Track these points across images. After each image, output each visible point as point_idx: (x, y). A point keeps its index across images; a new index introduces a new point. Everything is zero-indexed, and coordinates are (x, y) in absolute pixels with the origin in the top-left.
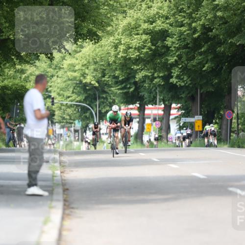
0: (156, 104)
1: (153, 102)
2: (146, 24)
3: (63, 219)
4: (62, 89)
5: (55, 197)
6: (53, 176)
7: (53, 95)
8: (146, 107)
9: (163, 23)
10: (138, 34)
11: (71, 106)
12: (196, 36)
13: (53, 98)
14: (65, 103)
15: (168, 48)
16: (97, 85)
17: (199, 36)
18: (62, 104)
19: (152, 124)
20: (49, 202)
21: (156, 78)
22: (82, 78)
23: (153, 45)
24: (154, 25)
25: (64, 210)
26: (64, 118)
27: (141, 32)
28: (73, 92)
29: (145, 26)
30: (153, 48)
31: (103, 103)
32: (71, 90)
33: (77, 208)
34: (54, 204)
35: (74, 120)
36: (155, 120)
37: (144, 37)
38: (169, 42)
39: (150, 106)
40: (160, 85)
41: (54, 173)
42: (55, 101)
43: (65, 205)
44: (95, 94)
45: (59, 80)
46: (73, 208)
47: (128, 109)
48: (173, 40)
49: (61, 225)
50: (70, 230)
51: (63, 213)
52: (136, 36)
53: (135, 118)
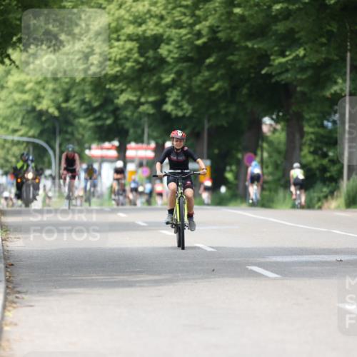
0: (142, 142)
1: (139, 140)
2: (132, 27)
3: (4, 307)
4: (5, 118)
8: (128, 145)
9: (157, 25)
11: (19, 143)
12: (200, 42)
14: (10, 138)
16: (56, 113)
17: (205, 43)
18: (5, 141)
19: (136, 172)
21: (143, 104)
22: (35, 104)
23: (141, 55)
24: (144, 27)
25: (6, 294)
26: (7, 161)
27: (124, 37)
28: (22, 123)
29: (130, 29)
30: (142, 60)
31: (67, 139)
32: (19, 120)
33: (25, 293)
36: (141, 165)
37: (129, 45)
43: (7, 287)
44: (54, 127)
46: (19, 292)
47: (102, 149)
48: (171, 48)
49: (2, 317)
50: (15, 325)
51: (6, 299)
52: (116, 44)
53: (112, 162)
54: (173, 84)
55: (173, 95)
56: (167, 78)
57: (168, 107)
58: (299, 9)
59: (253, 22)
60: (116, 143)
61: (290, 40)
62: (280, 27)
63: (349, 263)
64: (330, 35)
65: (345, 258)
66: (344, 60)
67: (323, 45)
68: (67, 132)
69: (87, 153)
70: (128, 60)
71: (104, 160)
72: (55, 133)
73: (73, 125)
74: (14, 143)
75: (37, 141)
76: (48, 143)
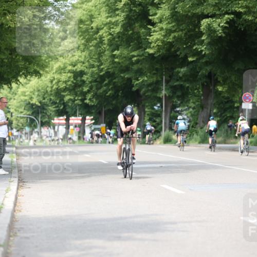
1: (75, 115)
2: (71, 67)
3: (18, 189)
4: (18, 107)
5: (13, 175)
6: (12, 162)
7: (12, 110)
8: (70, 118)
9: (82, 66)
10: (65, 73)
11: (23, 117)
12: (102, 74)
13: (12, 113)
14: (19, 115)
15: (84, 82)
16: (39, 105)
17: (104, 74)
18: (18, 117)
19: (74, 129)
20: (9, 178)
21: (76, 100)
22: (30, 101)
23: (74, 79)
24: (76, 67)
25: (19, 183)
26: (18, 125)
27: (67, 71)
28: (24, 109)
29: (70, 68)
30: (75, 81)
31: (44, 116)
32: (23, 107)
33: (27, 182)
34: (12, 179)
35: (25, 126)
36: (76, 126)
37: (69, 75)
38: (85, 78)
39: (73, 118)
40: (79, 105)
41: (12, 160)
42: (13, 114)
43: (19, 180)
44: (38, 111)
45: (15, 101)
46: (24, 182)
47: (59, 120)
48: (88, 76)
49: (17, 193)
50: (23, 196)
51: (18, 185)
52: (64, 74)
53: (63, 125)
54: (89, 91)
55: (89, 96)
56: (85, 89)
57: (87, 101)
58: (143, 59)
59: (124, 65)
60: (65, 117)
61: (140, 72)
62: (135, 67)
63: (165, 167)
64: (157, 69)
65: (163, 165)
66: (162, 79)
67: (154, 74)
68: (43, 113)
69: (52, 121)
70: (69, 81)
71: (59, 124)
72: (38, 113)
73: (46, 109)
74: (21, 118)
75: (31, 117)
76: (35, 117)
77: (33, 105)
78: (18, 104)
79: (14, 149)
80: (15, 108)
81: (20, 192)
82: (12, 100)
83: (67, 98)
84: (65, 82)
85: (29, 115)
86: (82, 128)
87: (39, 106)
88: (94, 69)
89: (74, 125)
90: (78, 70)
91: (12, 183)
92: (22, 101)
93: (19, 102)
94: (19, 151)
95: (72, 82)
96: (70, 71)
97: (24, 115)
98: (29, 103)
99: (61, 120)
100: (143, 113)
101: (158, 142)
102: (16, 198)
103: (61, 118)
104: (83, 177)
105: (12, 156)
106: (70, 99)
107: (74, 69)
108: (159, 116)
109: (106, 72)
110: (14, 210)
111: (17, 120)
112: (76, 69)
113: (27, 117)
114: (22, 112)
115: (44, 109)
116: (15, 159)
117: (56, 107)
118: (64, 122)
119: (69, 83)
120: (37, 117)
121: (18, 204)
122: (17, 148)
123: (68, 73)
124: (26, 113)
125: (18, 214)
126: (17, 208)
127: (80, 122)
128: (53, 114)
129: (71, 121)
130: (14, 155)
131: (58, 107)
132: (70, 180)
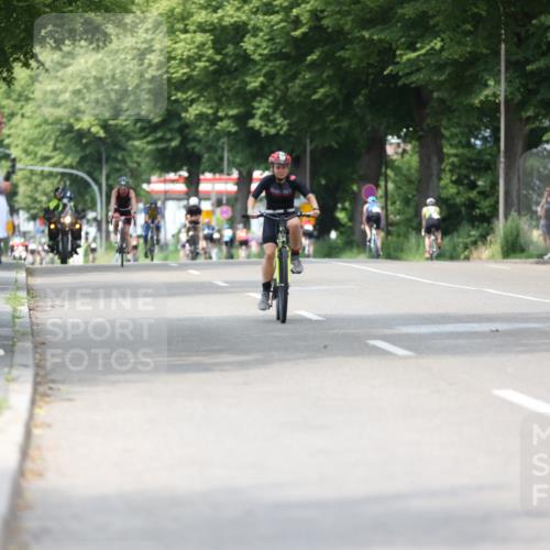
0: (221, 172)
1: (216, 168)
2: (204, 13)
3: (33, 403)
4: (31, 142)
5: (18, 359)
6: (14, 317)
7: (15, 152)
8: (202, 177)
9: (238, 9)
10: (185, 31)
11: (51, 175)
12: (297, 33)
13: (14, 160)
14: (38, 168)
15: (246, 59)
16: (102, 134)
17: (304, 34)
18: (32, 172)
19: (213, 212)
20: (6, 370)
21: (221, 119)
22: (72, 120)
23: (218, 52)
24: (220, 13)
25: (36, 384)
26: (35, 200)
27: (192, 28)
28: (55, 149)
29: (202, 16)
30: (218, 58)
31: (118, 170)
32: (51, 143)
33: (62, 382)
34: (15, 372)
36: (219, 203)
37: (200, 37)
38: (248, 44)
39: (208, 175)
40: (229, 134)
41: (15, 310)
42: (19, 165)
43: (37, 375)
44: (100, 154)
45: (26, 123)
46: (53, 381)
47: (165, 181)
48: (257, 40)
49: (31, 416)
50: (49, 426)
51: (35, 392)
52: (182, 36)
53: (179, 199)
54: (262, 91)
55: (262, 106)
56: (254, 83)
57: (256, 123)
60: (185, 174)
61: (421, 27)
62: (408, 11)
64: (477, 19)
65: (502, 327)
66: (497, 53)
67: (467, 33)
68: (115, 160)
69: (145, 186)
70: (199, 58)
71: (168, 196)
72: (99, 161)
73: (124, 149)
74: (45, 176)
75: (74, 172)
76: (90, 174)
77: (81, 134)
78: (35, 133)
79: (22, 275)
80: (25, 144)
81: (41, 412)
82: (16, 120)
83: (192, 113)
84: (189, 61)
85: (71, 167)
86: (239, 206)
87: (100, 138)
88: (275, 18)
89: (214, 198)
90: (227, 21)
91: (14, 386)
92: (46, 122)
93: (39, 126)
94: (37, 281)
95: (210, 60)
96: (201, 28)
97: (55, 165)
98: (70, 128)
99: (173, 181)
100: (435, 160)
101: (485, 252)
102: (28, 434)
103: (172, 176)
104: (243, 365)
105: (16, 297)
106: (201, 116)
107: (214, 18)
108: (488, 167)
109: (310, 29)
110: (21, 472)
111: (29, 181)
112: (221, 19)
113: (63, 174)
114: (46, 159)
115: (118, 147)
116: (24, 309)
117: (156, 141)
118: (182, 187)
119: (201, 64)
120: (96, 174)
121: (33, 452)
122: (30, 272)
123: (195, 32)
124: (61, 162)
125: (33, 486)
126: (29, 465)
127: (232, 188)
128: (145, 162)
129: (203, 187)
130: (23, 294)
131: (161, 140)
132: (203, 376)
